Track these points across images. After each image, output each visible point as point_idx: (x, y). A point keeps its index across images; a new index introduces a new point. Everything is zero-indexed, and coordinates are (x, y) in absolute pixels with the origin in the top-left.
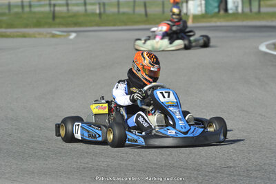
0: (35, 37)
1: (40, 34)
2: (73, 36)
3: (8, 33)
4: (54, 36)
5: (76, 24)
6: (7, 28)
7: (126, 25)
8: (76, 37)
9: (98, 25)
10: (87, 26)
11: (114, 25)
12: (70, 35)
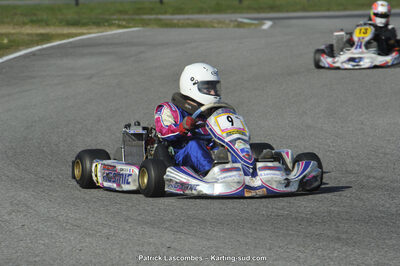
0: (213, 27)
1: (219, 22)
2: (268, 25)
3: (175, 21)
4: (240, 25)
5: (273, 8)
6: (173, 14)
7: (345, 9)
8: (271, 27)
9: (304, 9)
10: (287, 11)
11: (328, 10)
12: (263, 24)
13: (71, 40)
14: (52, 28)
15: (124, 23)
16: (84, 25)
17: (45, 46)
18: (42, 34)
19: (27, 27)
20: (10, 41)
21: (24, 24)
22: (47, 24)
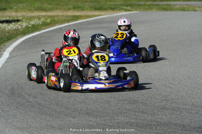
13: (90, 19)
14: (85, 12)
15: (129, 8)
16: (105, 9)
17: (71, 23)
18: (75, 16)
19: (71, 11)
20: (51, 21)
21: (69, 9)
22: (83, 9)
